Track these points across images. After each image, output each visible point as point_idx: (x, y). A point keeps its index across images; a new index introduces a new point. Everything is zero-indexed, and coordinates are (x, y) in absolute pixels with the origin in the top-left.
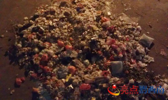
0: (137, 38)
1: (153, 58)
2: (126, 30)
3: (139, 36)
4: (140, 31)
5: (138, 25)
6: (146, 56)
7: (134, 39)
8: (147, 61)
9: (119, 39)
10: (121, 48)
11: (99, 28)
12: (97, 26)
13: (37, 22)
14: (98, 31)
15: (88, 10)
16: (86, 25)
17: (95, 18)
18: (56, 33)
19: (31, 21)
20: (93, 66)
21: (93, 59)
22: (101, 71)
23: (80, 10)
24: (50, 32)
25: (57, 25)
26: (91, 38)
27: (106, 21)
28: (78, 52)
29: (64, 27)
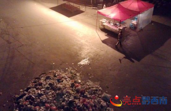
0: (100, 96)
2: (92, 91)
4: (102, 91)
5: (100, 87)
6: (108, 108)
7: (98, 97)
10: (90, 104)
11: (74, 91)
12: (72, 90)
13: (30, 92)
14: (73, 94)
15: (65, 80)
16: (64, 90)
17: (70, 85)
18: (44, 98)
19: (25, 92)
23: (60, 81)
24: (39, 98)
25: (44, 92)
27: (78, 86)
29: (49, 94)
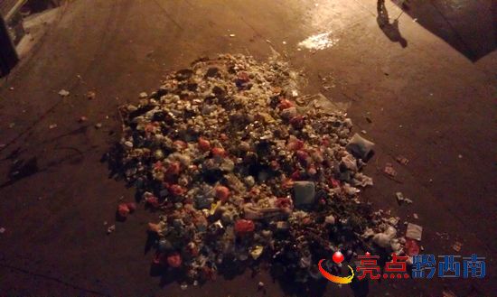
0: (343, 141)
1: (370, 179)
2: (324, 124)
3: (347, 138)
4: (350, 129)
5: (347, 117)
6: (359, 175)
7: (337, 142)
8: (359, 183)
9: (312, 142)
10: (313, 157)
11: (276, 118)
12: (272, 114)
13: (164, 102)
14: (273, 123)
15: (256, 85)
16: (251, 112)
17: (269, 101)
18: (197, 124)
19: (152, 100)
20: (260, 187)
21: (262, 176)
22: (275, 199)
23: (243, 85)
24: (186, 122)
25: (200, 109)
26: (259, 137)
27: (288, 106)
28: (235, 161)
29: (212, 114)
